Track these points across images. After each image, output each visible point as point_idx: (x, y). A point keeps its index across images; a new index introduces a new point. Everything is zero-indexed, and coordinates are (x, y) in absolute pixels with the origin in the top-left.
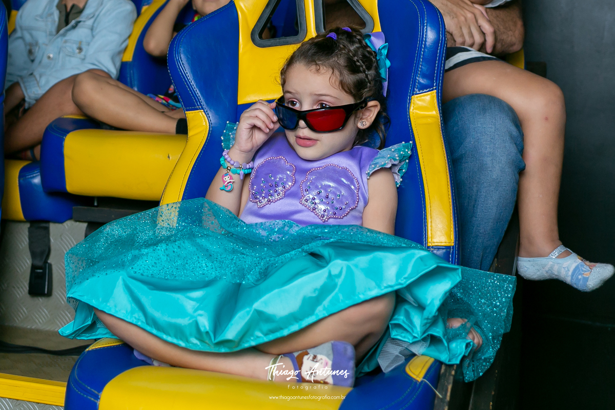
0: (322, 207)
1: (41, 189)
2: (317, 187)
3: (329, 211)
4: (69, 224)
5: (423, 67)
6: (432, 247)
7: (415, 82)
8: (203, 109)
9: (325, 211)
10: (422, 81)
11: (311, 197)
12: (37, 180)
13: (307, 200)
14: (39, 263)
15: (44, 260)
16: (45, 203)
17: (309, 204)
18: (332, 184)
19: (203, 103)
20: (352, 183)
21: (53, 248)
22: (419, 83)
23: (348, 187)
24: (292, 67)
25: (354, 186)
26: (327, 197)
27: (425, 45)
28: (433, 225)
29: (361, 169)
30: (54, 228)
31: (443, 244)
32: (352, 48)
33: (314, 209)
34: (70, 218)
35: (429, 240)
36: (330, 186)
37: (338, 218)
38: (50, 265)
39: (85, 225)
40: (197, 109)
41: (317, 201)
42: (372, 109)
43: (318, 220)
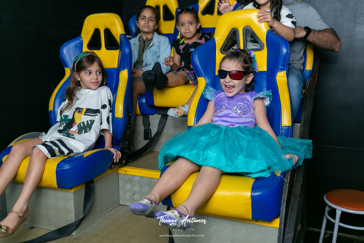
0: (239, 111)
1: (146, 104)
2: (237, 105)
3: (241, 113)
4: (156, 115)
5: (281, 62)
6: (283, 126)
7: (279, 68)
8: (203, 77)
9: (240, 113)
10: (281, 67)
11: (235, 108)
12: (144, 101)
13: (234, 110)
14: (147, 128)
15: (148, 127)
16: (147, 109)
17: (234, 111)
18: (241, 103)
19: (204, 75)
20: (248, 102)
21: (151, 123)
22: (280, 68)
23: (247, 104)
24: (224, 61)
25: (249, 103)
26: (240, 108)
27: (283, 54)
28: (284, 118)
29: (251, 98)
30: (151, 117)
31: (287, 125)
32: (245, 55)
33: (236, 112)
34: (156, 113)
35: (283, 124)
36: (241, 104)
37: (245, 115)
38: (150, 129)
39: (161, 116)
40: (201, 77)
41: (237, 110)
42: (251, 76)
43: (238, 116)
